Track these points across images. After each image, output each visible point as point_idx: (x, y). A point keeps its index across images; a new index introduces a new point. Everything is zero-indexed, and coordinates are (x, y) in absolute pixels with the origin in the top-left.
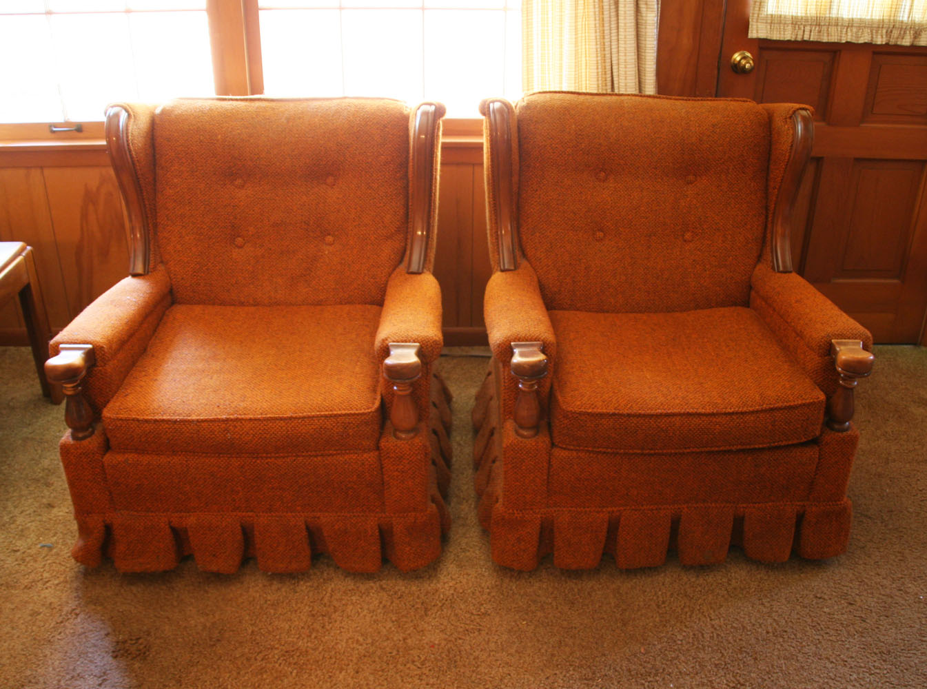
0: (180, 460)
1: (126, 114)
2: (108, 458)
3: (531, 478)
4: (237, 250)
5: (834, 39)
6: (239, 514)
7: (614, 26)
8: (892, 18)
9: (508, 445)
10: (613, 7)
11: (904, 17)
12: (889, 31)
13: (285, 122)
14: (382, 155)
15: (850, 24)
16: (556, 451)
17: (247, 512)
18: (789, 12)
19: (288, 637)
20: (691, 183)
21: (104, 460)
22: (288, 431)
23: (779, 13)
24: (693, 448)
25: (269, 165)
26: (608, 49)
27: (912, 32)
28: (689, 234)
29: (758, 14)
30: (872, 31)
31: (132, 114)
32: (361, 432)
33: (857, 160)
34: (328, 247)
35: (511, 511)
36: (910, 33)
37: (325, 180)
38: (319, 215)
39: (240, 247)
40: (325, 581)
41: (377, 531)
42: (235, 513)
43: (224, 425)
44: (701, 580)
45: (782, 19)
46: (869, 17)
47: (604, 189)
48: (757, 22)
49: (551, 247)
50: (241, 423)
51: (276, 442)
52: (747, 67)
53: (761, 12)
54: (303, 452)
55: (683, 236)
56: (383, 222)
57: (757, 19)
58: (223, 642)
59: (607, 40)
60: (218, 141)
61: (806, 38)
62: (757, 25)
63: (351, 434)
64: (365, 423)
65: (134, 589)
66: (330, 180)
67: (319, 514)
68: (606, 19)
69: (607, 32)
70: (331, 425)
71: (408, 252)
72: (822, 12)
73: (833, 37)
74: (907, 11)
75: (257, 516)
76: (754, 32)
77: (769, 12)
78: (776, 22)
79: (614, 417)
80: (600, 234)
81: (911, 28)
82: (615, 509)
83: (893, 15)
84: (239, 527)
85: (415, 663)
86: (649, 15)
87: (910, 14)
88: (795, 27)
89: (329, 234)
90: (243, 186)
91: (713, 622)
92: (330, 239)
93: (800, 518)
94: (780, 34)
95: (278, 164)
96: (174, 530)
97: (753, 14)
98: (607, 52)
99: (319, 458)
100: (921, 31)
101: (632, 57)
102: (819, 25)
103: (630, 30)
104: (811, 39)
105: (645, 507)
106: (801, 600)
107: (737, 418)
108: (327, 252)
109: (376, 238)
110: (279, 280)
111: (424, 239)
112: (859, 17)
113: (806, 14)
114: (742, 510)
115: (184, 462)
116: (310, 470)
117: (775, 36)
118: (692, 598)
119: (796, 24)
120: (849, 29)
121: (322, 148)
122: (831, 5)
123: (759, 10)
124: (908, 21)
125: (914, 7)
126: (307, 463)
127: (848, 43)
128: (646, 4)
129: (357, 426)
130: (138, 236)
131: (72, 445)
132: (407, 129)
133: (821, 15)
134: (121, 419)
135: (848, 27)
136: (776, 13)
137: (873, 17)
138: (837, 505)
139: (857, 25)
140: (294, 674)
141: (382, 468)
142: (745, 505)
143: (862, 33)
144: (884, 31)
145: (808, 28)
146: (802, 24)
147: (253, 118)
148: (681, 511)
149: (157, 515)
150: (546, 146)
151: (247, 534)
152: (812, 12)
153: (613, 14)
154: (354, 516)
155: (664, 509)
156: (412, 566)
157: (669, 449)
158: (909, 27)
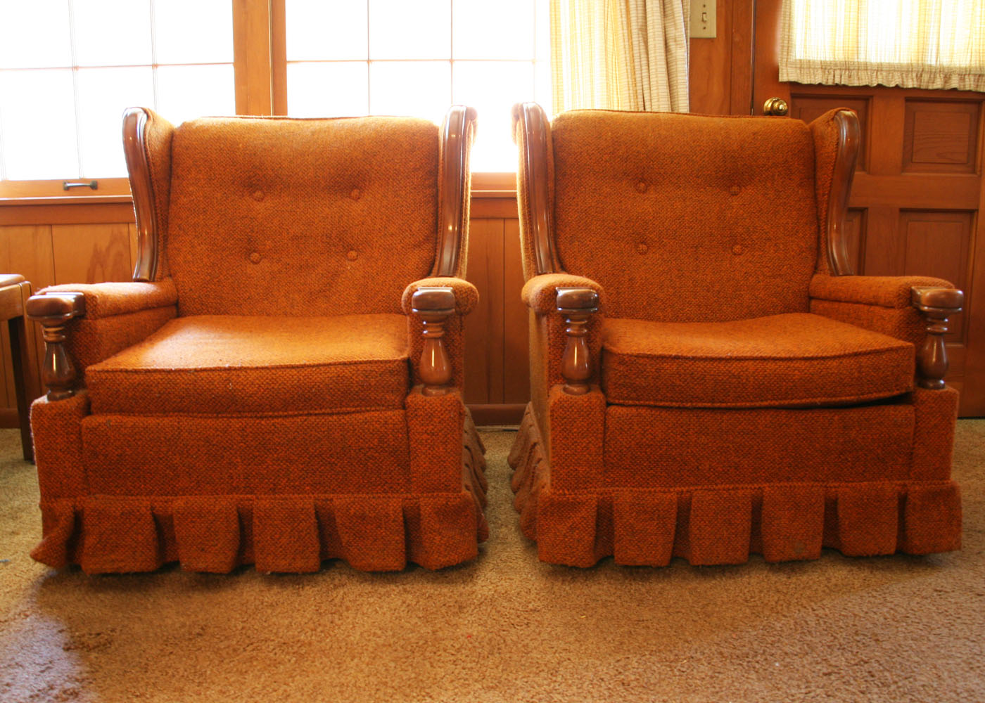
0: (171, 421)
1: (145, 116)
2: (87, 421)
3: (584, 444)
4: (252, 265)
5: (864, 82)
6: (236, 496)
7: (644, 62)
8: (920, 62)
9: (556, 401)
10: (642, 44)
11: (931, 61)
12: (919, 74)
13: (310, 134)
14: (410, 161)
15: (879, 69)
16: (612, 409)
17: (247, 493)
18: (817, 57)
19: (288, 631)
20: (735, 194)
21: (81, 423)
22: (300, 379)
23: (808, 58)
24: (772, 400)
25: (291, 175)
26: (639, 84)
27: (942, 75)
28: (738, 246)
29: (787, 59)
30: (902, 75)
31: (151, 116)
32: (385, 382)
33: (903, 211)
34: (350, 263)
35: (561, 491)
36: (940, 76)
37: (350, 194)
38: (342, 229)
39: (254, 263)
40: (336, 587)
41: (401, 514)
42: (231, 496)
43: (226, 375)
44: (794, 579)
45: (811, 63)
46: (897, 62)
47: (644, 200)
48: (786, 66)
49: (592, 257)
50: (246, 372)
51: (285, 394)
52: (780, 108)
53: (789, 57)
54: (316, 409)
55: (732, 249)
56: (411, 231)
57: (787, 64)
58: (205, 637)
59: (638, 76)
60: (239, 149)
61: (837, 81)
62: (787, 70)
63: (373, 384)
64: (390, 371)
65: (101, 596)
66: (355, 193)
67: (332, 495)
68: (636, 55)
69: (637, 68)
70: (351, 373)
71: (437, 263)
72: (850, 57)
73: (864, 81)
74: (934, 55)
75: (257, 498)
76: (785, 75)
77: (798, 58)
78: (805, 66)
79: (677, 361)
80: (643, 247)
81: (940, 71)
82: (685, 489)
83: (920, 59)
84: (235, 512)
85: (448, 651)
86: (679, 51)
87: (937, 58)
88: (824, 72)
89: (352, 250)
90: (262, 199)
91: (816, 612)
92: (353, 254)
93: (903, 500)
94: (810, 78)
95: (300, 174)
96: (156, 518)
97: (782, 58)
98: (639, 88)
99: (335, 417)
100: (950, 75)
101: (664, 90)
102: (849, 70)
103: (661, 63)
104: (842, 83)
105: (719, 486)
106: (918, 593)
107: (818, 364)
108: (349, 268)
109: (403, 247)
110: (296, 296)
111: (456, 237)
112: (887, 62)
113: (834, 58)
114: (833, 490)
115: (176, 423)
116: (324, 432)
117: (806, 80)
118: (786, 594)
119: (825, 69)
120: (879, 73)
121: (347, 158)
122: (858, 51)
123: (788, 55)
124: (936, 64)
125: (941, 52)
126: (321, 423)
127: (880, 86)
128: (675, 41)
129: (380, 375)
130: (146, 233)
131: (47, 405)
132: (437, 138)
133: (850, 60)
134: (107, 371)
135: (877, 71)
136: (805, 58)
137: (902, 62)
138: (943, 484)
139: (888, 69)
140: (292, 661)
141: (408, 432)
142: (836, 484)
143: (893, 77)
144: (914, 75)
145: (838, 72)
146: (831, 69)
147: (276, 131)
148: (763, 491)
149: (138, 500)
150: (582, 152)
151: (244, 522)
152: (840, 57)
153: (643, 51)
154: (373, 498)
155: (742, 488)
156: (442, 560)
157: (743, 401)
158: (938, 70)
